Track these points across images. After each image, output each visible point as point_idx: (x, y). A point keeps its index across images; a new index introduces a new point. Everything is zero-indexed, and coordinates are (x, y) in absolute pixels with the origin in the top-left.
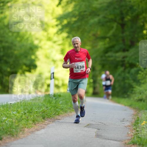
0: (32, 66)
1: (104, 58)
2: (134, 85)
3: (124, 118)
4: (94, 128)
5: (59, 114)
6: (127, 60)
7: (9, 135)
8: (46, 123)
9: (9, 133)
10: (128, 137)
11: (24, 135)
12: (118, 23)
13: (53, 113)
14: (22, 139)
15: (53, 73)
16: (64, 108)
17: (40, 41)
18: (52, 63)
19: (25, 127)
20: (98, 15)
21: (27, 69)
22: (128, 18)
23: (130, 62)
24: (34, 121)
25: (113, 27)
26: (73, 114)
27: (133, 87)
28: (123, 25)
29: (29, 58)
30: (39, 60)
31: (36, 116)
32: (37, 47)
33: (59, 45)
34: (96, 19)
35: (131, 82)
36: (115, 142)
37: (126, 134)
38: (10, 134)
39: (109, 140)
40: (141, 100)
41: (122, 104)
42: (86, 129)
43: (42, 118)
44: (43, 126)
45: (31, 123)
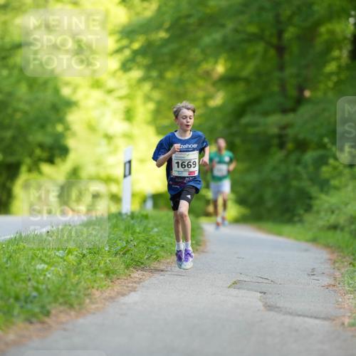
1: (235, 129)
2: (314, 191)
3: (312, 267)
4: (251, 290)
5: (158, 257)
6: (292, 132)
7: (61, 304)
8: (136, 279)
9: (61, 300)
10: (342, 310)
11: (96, 306)
13: (146, 257)
14: (94, 314)
15: (130, 162)
16: (167, 244)
17: (75, 89)
18: (104, 142)
19: (93, 287)
20: (223, 26)
21: (45, 155)
23: (301, 136)
24: (107, 273)
27: (310, 198)
28: (281, 50)
29: (49, 129)
31: (110, 261)
33: (121, 98)
34: (218, 36)
37: (334, 304)
38: (66, 303)
39: (301, 318)
40: (334, 227)
42: (234, 292)
43: (122, 266)
44: (130, 285)
45: (102, 278)
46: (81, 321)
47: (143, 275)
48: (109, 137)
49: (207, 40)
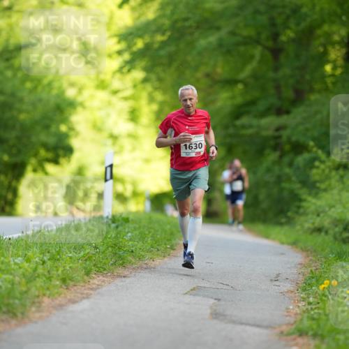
0: (60, 150)
1: (231, 131)
3: (278, 272)
4: (207, 296)
5: (124, 262)
6: (285, 134)
7: (4, 313)
8: (94, 286)
9: (4, 309)
10: (288, 318)
11: (41, 314)
12: (265, 47)
13: (111, 262)
15: (111, 166)
16: (136, 249)
17: (80, 90)
18: (110, 142)
19: (44, 295)
20: (218, 28)
22: (288, 35)
23: (294, 139)
24: (64, 280)
25: (252, 57)
26: (157, 263)
28: (276, 52)
29: (53, 129)
30: (77, 134)
31: (70, 267)
32: (72, 105)
33: (126, 99)
34: (213, 39)
35: (296, 186)
36: (257, 330)
37: (283, 311)
38: (8, 312)
39: (243, 326)
40: (319, 230)
41: (274, 239)
42: (188, 298)
43: (83, 272)
44: (86, 292)
45: (57, 285)
46: (20, 330)
47: (104, 281)
48: (114, 138)
49: (203, 43)
